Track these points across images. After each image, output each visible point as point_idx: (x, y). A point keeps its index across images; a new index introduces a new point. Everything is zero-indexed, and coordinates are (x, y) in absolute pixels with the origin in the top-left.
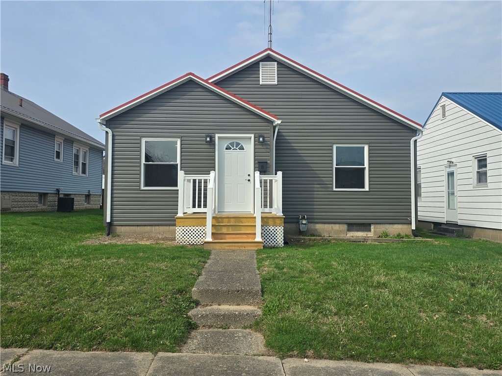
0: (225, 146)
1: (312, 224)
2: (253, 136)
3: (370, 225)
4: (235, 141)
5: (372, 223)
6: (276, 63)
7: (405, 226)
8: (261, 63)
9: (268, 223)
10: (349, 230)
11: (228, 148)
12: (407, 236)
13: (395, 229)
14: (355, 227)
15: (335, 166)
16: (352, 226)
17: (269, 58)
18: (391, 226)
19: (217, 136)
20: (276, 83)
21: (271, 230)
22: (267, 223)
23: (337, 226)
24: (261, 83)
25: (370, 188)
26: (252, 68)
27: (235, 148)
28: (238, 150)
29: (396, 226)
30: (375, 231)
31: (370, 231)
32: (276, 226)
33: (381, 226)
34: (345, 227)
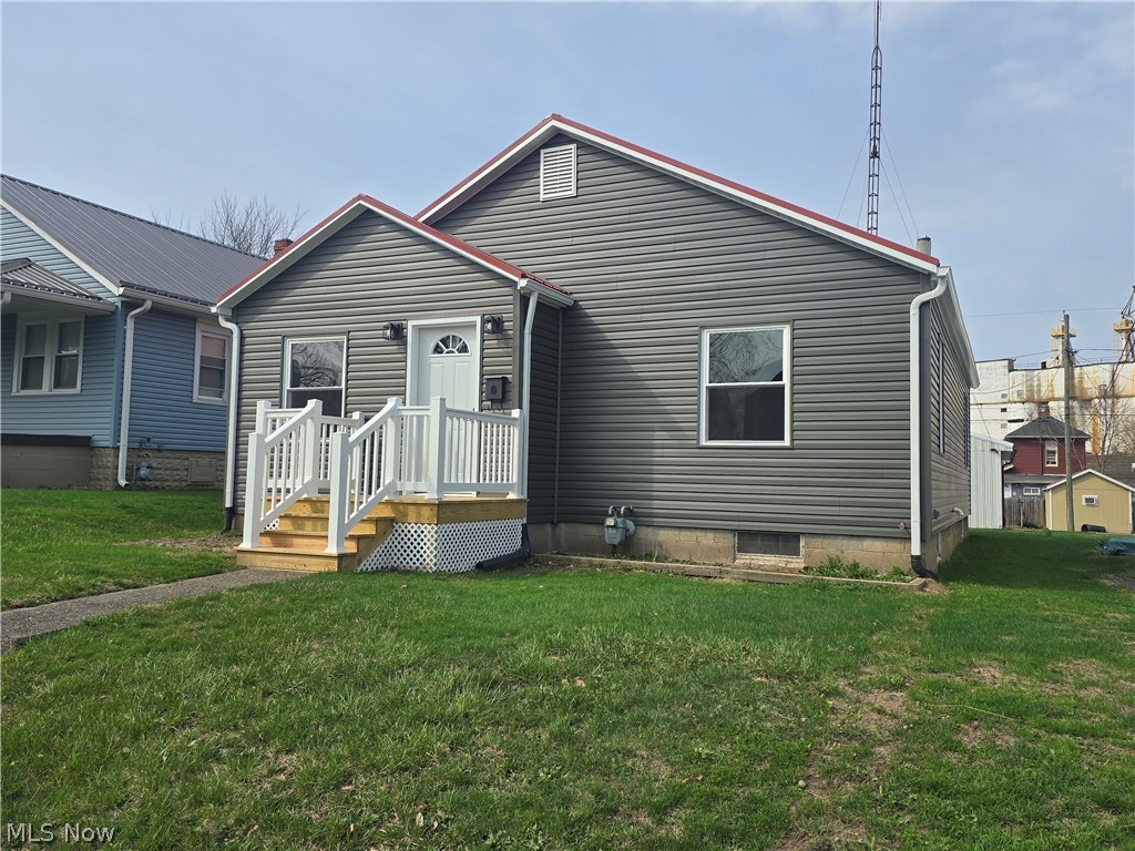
0: (432, 346)
1: (650, 529)
2: (478, 319)
3: (796, 536)
4: (451, 333)
5: (803, 533)
6: (573, 146)
7: (896, 546)
8: (542, 151)
9: (407, 516)
10: (742, 549)
11: (437, 350)
12: (898, 573)
13: (868, 552)
14: (759, 542)
15: (705, 383)
16: (750, 539)
17: (557, 138)
18: (853, 542)
19: (410, 324)
20: (573, 192)
21: (412, 532)
22: (405, 515)
23: (711, 535)
24: (542, 197)
25: (792, 440)
26: (523, 166)
27: (450, 349)
28: (457, 354)
29: (867, 543)
30: (808, 556)
31: (796, 553)
32: (423, 524)
33: (827, 541)
34: (729, 541)
